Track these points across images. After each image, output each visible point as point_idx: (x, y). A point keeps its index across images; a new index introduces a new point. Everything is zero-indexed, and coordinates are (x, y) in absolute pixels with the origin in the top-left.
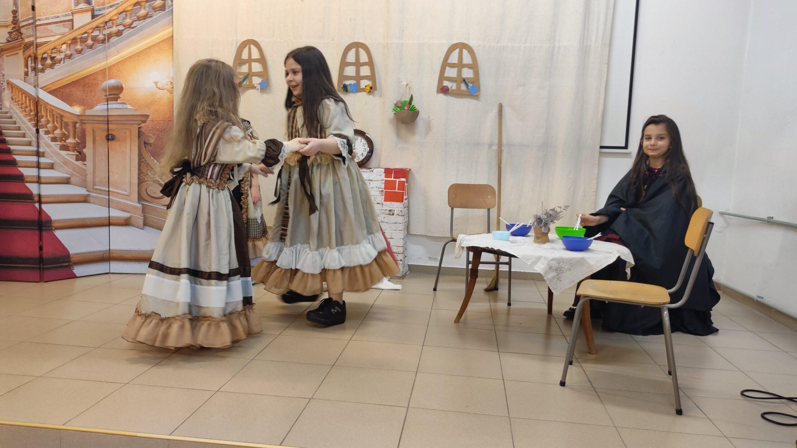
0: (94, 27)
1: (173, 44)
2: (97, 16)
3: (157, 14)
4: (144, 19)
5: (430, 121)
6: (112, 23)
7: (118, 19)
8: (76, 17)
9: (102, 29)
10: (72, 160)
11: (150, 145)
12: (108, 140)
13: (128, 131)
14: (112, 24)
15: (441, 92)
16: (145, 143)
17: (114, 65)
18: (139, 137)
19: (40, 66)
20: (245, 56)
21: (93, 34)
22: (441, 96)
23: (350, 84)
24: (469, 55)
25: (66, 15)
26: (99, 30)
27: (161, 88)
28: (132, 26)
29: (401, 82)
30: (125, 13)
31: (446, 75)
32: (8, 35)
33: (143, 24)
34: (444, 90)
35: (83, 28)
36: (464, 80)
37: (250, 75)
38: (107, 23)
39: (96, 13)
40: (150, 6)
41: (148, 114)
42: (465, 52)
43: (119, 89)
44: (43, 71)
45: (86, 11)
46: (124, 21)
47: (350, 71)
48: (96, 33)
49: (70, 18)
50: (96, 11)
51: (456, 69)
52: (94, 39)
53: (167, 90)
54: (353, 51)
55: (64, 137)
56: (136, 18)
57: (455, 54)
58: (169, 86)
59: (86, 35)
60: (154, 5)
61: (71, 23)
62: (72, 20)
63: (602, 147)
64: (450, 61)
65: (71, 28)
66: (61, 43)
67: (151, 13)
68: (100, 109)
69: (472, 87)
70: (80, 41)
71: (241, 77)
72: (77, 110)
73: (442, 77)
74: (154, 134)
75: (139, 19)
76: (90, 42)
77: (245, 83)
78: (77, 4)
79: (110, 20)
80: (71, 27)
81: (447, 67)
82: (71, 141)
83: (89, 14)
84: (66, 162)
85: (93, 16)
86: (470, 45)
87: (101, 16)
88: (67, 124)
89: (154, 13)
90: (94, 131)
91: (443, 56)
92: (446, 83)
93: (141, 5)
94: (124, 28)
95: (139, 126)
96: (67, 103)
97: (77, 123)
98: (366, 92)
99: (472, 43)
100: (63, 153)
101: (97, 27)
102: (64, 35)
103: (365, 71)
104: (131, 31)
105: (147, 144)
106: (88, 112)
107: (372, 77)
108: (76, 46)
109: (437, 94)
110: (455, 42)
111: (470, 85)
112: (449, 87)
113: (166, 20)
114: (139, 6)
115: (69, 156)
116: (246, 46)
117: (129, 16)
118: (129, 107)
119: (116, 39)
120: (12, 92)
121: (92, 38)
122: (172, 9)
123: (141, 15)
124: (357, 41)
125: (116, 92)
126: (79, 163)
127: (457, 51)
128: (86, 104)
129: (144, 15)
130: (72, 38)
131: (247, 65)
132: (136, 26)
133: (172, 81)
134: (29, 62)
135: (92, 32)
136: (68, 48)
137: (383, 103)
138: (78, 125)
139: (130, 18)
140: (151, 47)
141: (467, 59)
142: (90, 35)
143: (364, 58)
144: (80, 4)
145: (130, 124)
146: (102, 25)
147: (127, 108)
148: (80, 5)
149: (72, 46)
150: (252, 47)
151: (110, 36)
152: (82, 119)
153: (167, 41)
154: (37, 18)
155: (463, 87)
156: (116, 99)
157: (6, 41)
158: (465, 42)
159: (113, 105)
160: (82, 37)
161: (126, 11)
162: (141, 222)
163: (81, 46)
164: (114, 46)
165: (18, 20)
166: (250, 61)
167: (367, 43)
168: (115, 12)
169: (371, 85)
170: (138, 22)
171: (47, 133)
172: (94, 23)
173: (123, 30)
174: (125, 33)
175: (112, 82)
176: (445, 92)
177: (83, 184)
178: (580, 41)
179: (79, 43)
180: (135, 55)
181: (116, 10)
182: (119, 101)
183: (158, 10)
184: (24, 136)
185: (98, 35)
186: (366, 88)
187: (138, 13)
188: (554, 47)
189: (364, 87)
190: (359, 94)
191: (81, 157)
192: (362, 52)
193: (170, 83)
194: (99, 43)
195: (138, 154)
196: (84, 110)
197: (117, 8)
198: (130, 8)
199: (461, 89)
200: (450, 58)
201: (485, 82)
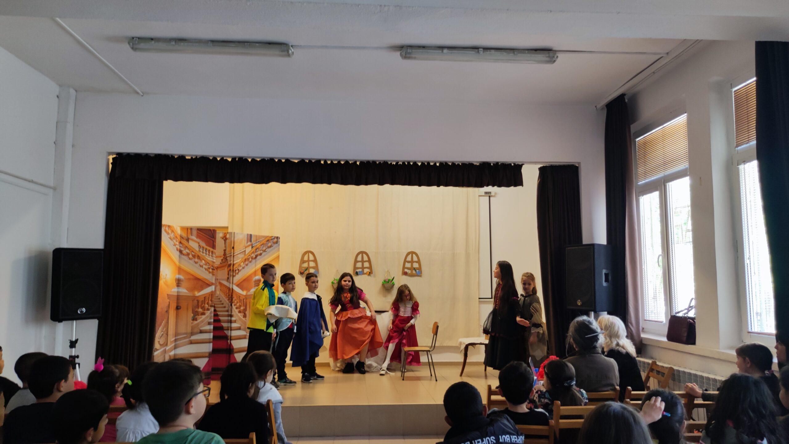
0: (252, 252)
2: (253, 247)
4: (271, 247)
7: (260, 248)
8: (247, 249)
10: (242, 317)
15: (404, 275)
19: (234, 274)
20: (306, 258)
22: (404, 276)
23: (359, 272)
24: (416, 257)
25: (243, 249)
26: (254, 253)
28: (266, 251)
29: (385, 270)
30: (263, 245)
31: (406, 266)
32: (221, 261)
34: (405, 274)
35: (249, 254)
36: (414, 269)
37: (308, 268)
38: (257, 250)
40: (272, 241)
42: (414, 255)
44: (235, 276)
45: (250, 245)
46: (263, 248)
47: (359, 265)
48: (253, 255)
49: (245, 250)
50: (253, 245)
51: (410, 263)
54: (360, 256)
55: (240, 306)
57: (410, 256)
59: (249, 256)
63: (479, 298)
64: (407, 260)
71: (303, 269)
73: (404, 267)
76: (250, 259)
77: (306, 272)
79: (258, 248)
80: (245, 254)
81: (406, 263)
82: (242, 308)
83: (251, 247)
84: (240, 319)
86: (416, 252)
87: (255, 247)
88: (241, 300)
89: (274, 244)
91: (404, 258)
92: (406, 270)
98: (367, 275)
100: (239, 314)
102: (242, 258)
103: (366, 265)
104: (265, 253)
107: (370, 267)
109: (402, 275)
110: (410, 251)
111: (417, 271)
112: (408, 272)
113: (278, 248)
114: (268, 242)
115: (241, 315)
116: (306, 254)
119: (259, 257)
120: (221, 287)
121: (251, 257)
124: (362, 251)
125: (258, 282)
126: (244, 319)
127: (411, 255)
128: (248, 290)
129: (270, 245)
131: (307, 263)
134: (230, 273)
135: (251, 255)
137: (376, 280)
138: (245, 300)
139: (265, 247)
141: (415, 259)
143: (366, 258)
146: (255, 251)
148: (248, 243)
150: (310, 254)
151: (256, 256)
153: (277, 258)
154: (235, 252)
155: (414, 272)
157: (219, 263)
158: (414, 251)
160: (248, 258)
164: (259, 260)
165: (226, 254)
166: (308, 261)
167: (367, 251)
169: (370, 272)
170: (269, 249)
171: (235, 305)
172: (252, 250)
173: (262, 253)
174: (263, 254)
178: (466, 251)
179: (247, 261)
184: (225, 307)
186: (367, 273)
187: (268, 245)
190: (364, 276)
192: (365, 256)
196: (247, 293)
197: (260, 243)
198: (265, 243)
199: (413, 273)
200: (407, 259)
201: (424, 269)
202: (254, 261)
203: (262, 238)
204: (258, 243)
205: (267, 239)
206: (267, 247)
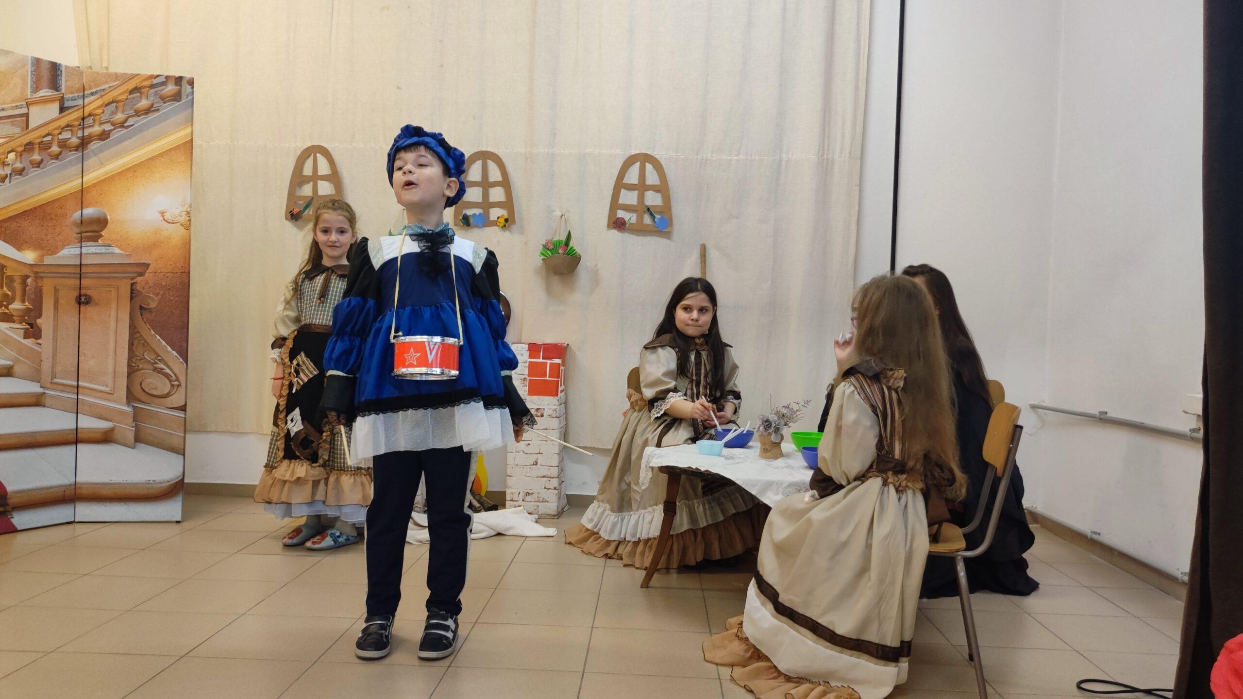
0: (63, 125)
1: (192, 153)
2: (69, 108)
3: (166, 107)
4: (147, 114)
5: (597, 271)
6: (93, 119)
7: (103, 113)
8: (34, 110)
9: (75, 129)
10: (18, 337)
11: (150, 311)
12: (80, 303)
13: (113, 290)
14: (92, 121)
15: (615, 228)
16: (141, 308)
17: (94, 186)
18: (132, 298)
20: (308, 171)
21: (61, 137)
22: (614, 232)
23: (474, 215)
24: (655, 172)
25: (17, 106)
26: (71, 130)
27: (171, 221)
28: (125, 125)
29: (555, 211)
30: (115, 104)
31: (621, 201)
33: (144, 121)
34: (618, 224)
35: (46, 127)
36: (648, 209)
38: (85, 120)
39: (67, 104)
40: (156, 94)
41: (147, 262)
42: (649, 167)
43: (102, 222)
45: (50, 100)
46: (112, 116)
47: (474, 195)
48: (66, 135)
49: (24, 111)
50: (68, 100)
51: (636, 192)
52: (63, 144)
53: (181, 224)
54: (478, 165)
55: (6, 300)
56: (133, 111)
57: (635, 170)
58: (183, 219)
59: (49, 138)
60: (163, 92)
61: (24, 118)
62: (27, 115)
64: (625, 181)
65: (25, 128)
66: (7, 151)
67: (158, 105)
68: (68, 254)
69: (662, 219)
70: (40, 147)
71: (302, 202)
72: (29, 256)
73: (615, 205)
74: (158, 294)
75: (138, 113)
76: (55, 149)
78: (36, 89)
79: (90, 115)
80: (25, 126)
81: (622, 190)
82: (16, 306)
83: (56, 106)
84: (7, 341)
85: (62, 109)
86: (657, 157)
87: (76, 108)
88: (11, 280)
89: (162, 104)
90: (56, 290)
91: (616, 173)
92: (621, 214)
93: (140, 93)
94: (112, 128)
95: (133, 282)
96: (14, 246)
97: (28, 277)
98: (498, 226)
99: (659, 154)
101: (68, 126)
102: (11, 138)
103: (497, 194)
104: (122, 133)
105: (145, 309)
106: (48, 260)
107: (508, 204)
108: (32, 156)
109: (608, 230)
110: (634, 152)
111: (658, 217)
112: (627, 220)
113: (182, 116)
114: (138, 94)
115: (12, 331)
116: (311, 155)
117: (121, 109)
118: (117, 250)
119: (101, 144)
121: (59, 142)
122: (193, 98)
123: (142, 109)
124: (484, 149)
125: (95, 228)
126: (29, 342)
127: (637, 165)
128: (47, 250)
129: (146, 107)
130: (25, 143)
131: (312, 183)
132: (133, 125)
133: (189, 210)
135: (60, 133)
136: (19, 157)
137: (526, 243)
138: (29, 281)
139: (123, 112)
140: (156, 157)
141: (652, 178)
142: (56, 138)
143: (495, 175)
144: (41, 89)
145: (117, 278)
146: (77, 123)
147: (113, 253)
148: (40, 92)
149: (24, 156)
150: (320, 157)
151: (89, 139)
152: (37, 271)
153: (182, 147)
155: (647, 219)
156: (95, 237)
158: (649, 153)
159: (90, 248)
160: (42, 142)
161: (117, 102)
162: (130, 436)
163: (39, 154)
164: (96, 155)
166: (315, 178)
167: (500, 152)
168: (99, 102)
169: (506, 217)
170: (136, 119)
172: (62, 119)
173: (111, 131)
174: (114, 136)
175: (89, 211)
176: (619, 227)
177: (35, 377)
178: (818, 154)
179: (37, 151)
180: (128, 170)
181: (101, 99)
182: (99, 241)
183: (169, 101)
185: (70, 138)
186: (499, 220)
187: (136, 104)
188: (781, 161)
189: (496, 219)
190: (489, 230)
191: (33, 332)
192: (492, 166)
193: (185, 213)
194: (70, 151)
195: (130, 327)
196: (42, 257)
197: (101, 96)
198: (123, 97)
199: (645, 223)
200: (627, 176)
201: (682, 212)
202: (74, 156)
203: (107, 82)
204: (92, 98)
205: (131, 85)
206: (132, 112)
